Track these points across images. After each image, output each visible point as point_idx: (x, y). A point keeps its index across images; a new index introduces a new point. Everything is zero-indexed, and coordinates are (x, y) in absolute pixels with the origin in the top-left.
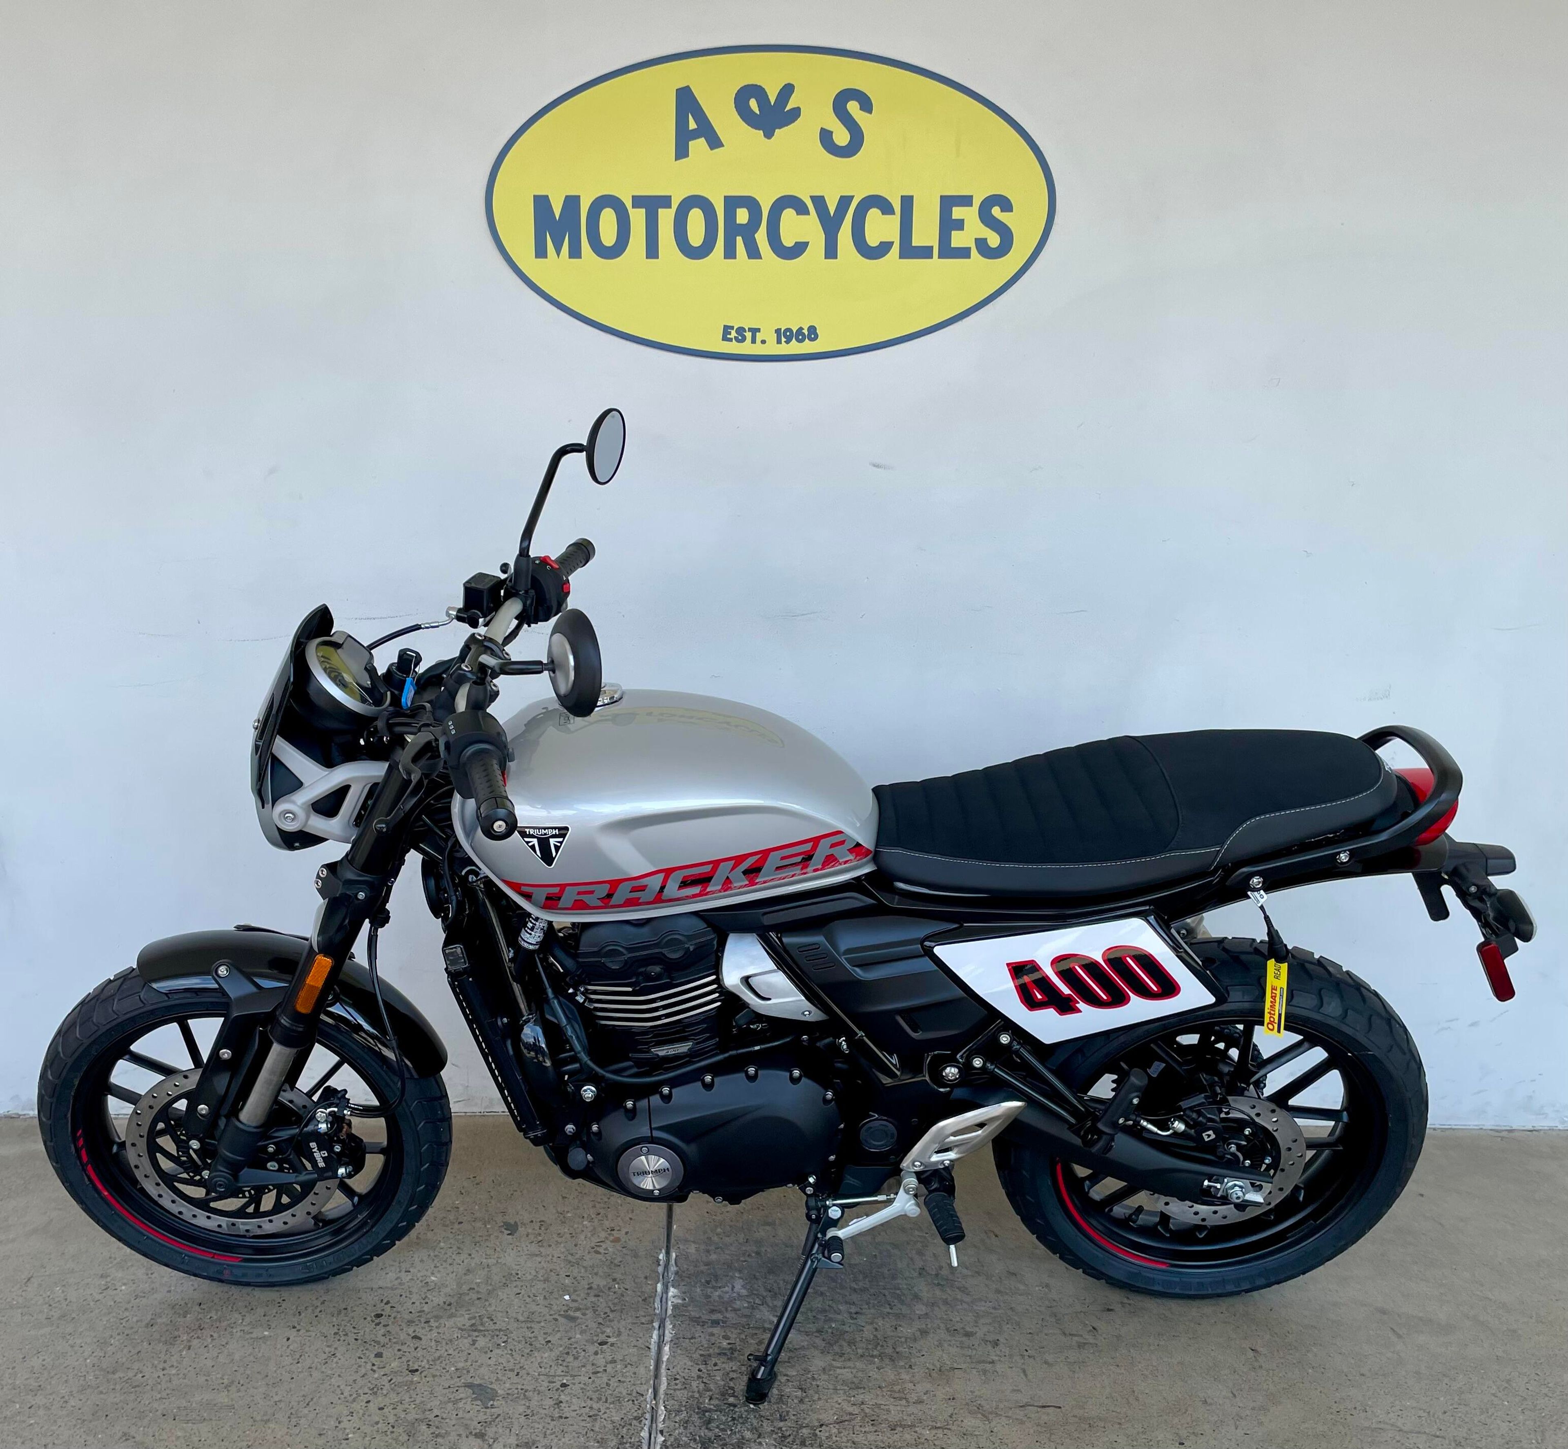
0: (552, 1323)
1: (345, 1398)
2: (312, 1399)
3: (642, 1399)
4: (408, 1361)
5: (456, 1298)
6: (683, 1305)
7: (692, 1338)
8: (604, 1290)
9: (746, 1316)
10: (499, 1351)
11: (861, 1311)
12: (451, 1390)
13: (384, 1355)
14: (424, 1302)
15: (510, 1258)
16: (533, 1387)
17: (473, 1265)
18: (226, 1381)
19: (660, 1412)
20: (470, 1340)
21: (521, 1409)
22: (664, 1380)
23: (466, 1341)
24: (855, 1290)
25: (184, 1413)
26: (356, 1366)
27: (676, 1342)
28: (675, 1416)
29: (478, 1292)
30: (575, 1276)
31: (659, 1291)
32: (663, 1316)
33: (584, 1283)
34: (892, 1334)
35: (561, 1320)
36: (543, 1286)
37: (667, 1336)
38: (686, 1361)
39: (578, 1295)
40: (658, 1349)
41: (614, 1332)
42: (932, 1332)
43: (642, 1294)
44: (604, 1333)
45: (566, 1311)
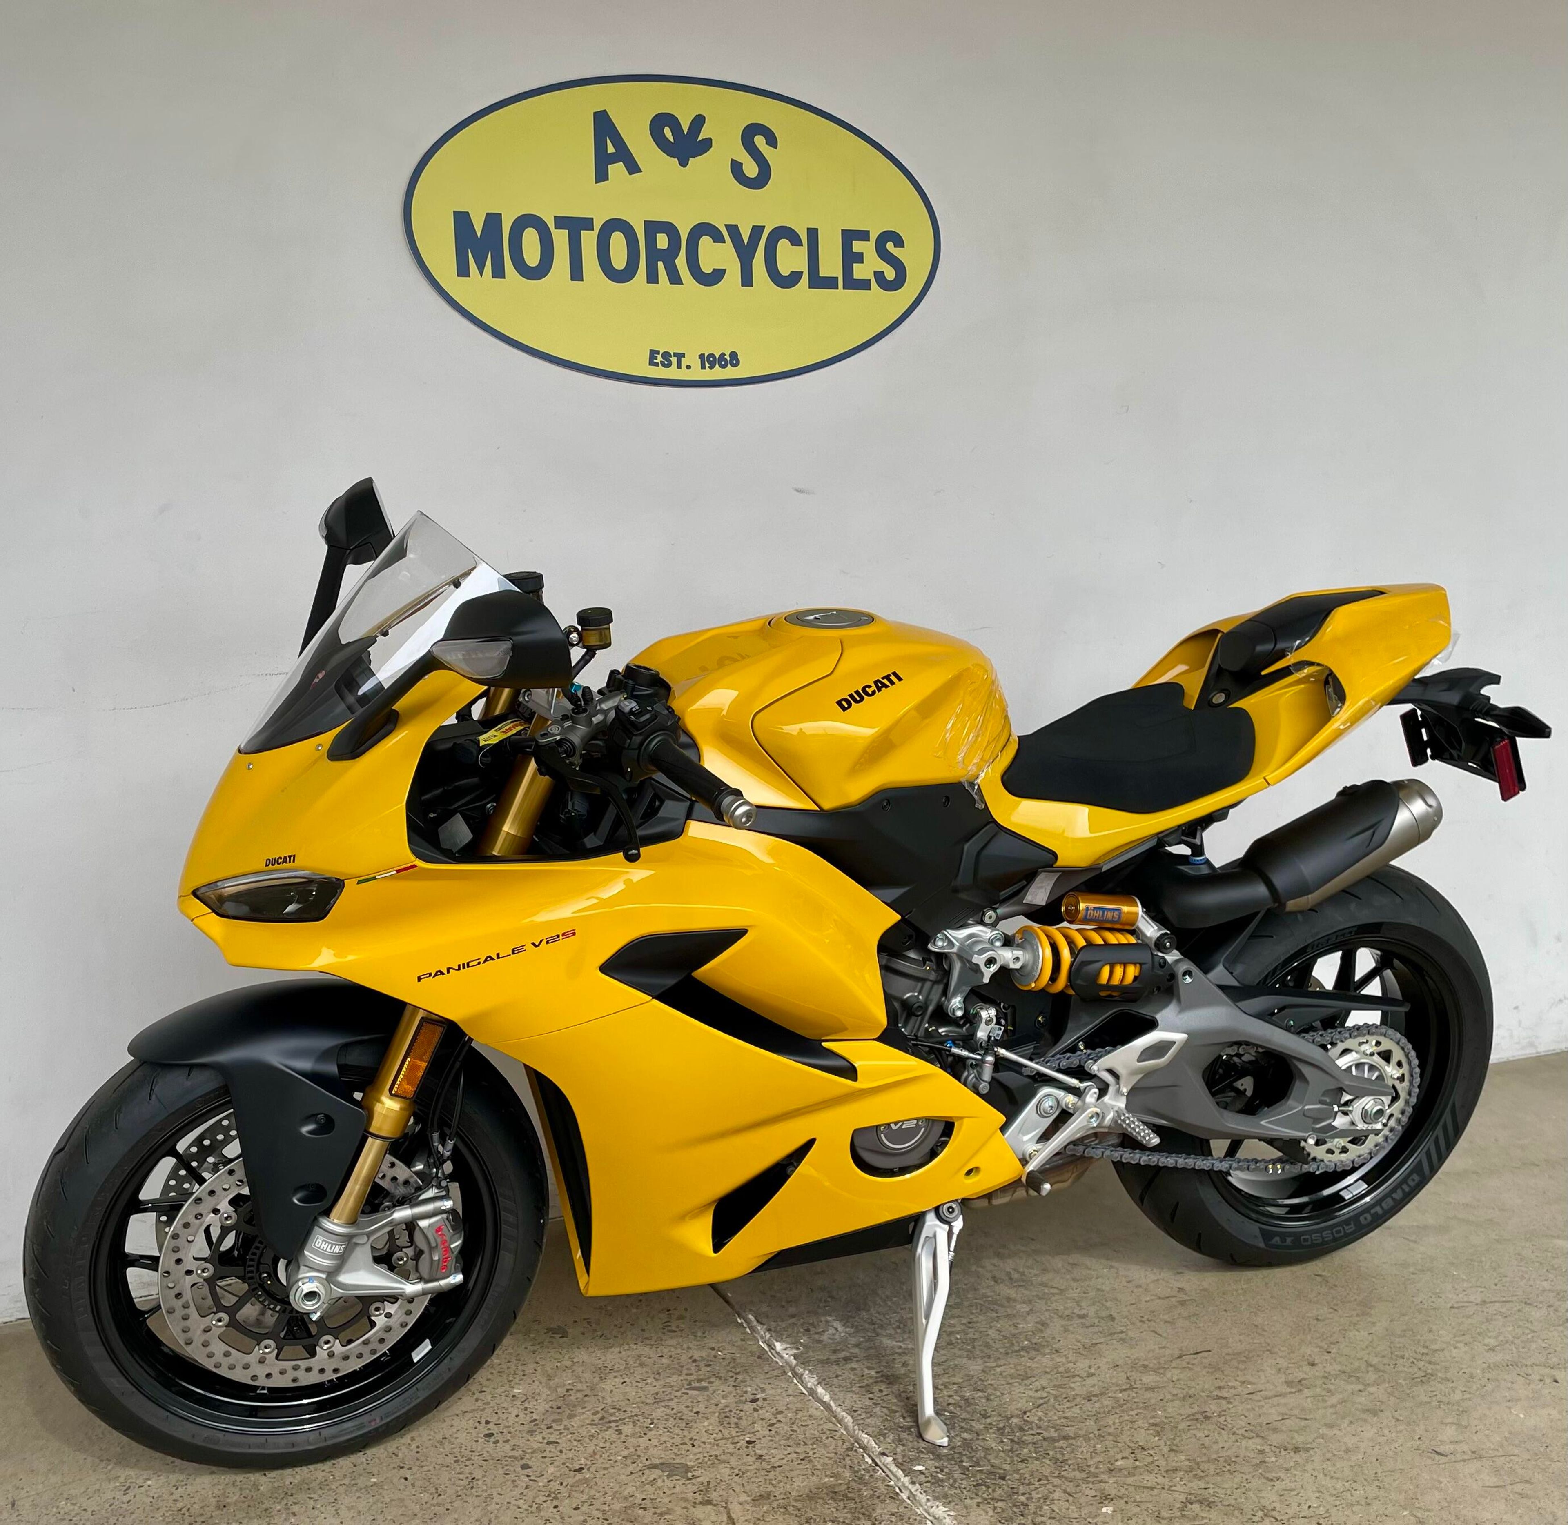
0: (684, 1397)
1: (527, 1509)
4: (563, 1463)
5: (560, 1401)
6: (802, 1353)
7: (837, 1376)
9: (871, 1348)
10: (653, 1432)
12: (636, 1475)
13: (531, 1465)
14: (527, 1411)
15: (584, 1356)
16: (720, 1451)
17: (549, 1370)
20: (612, 1430)
22: (843, 1413)
23: (608, 1432)
27: (823, 1383)
28: (885, 1439)
29: (578, 1391)
30: (670, 1354)
31: (766, 1348)
32: (790, 1367)
33: (684, 1359)
34: (1017, 1331)
35: (691, 1392)
36: (645, 1369)
37: (811, 1380)
38: (850, 1395)
39: (688, 1369)
40: (812, 1392)
41: (756, 1390)
42: (1048, 1322)
43: (752, 1354)
44: (746, 1392)
45: (690, 1384)
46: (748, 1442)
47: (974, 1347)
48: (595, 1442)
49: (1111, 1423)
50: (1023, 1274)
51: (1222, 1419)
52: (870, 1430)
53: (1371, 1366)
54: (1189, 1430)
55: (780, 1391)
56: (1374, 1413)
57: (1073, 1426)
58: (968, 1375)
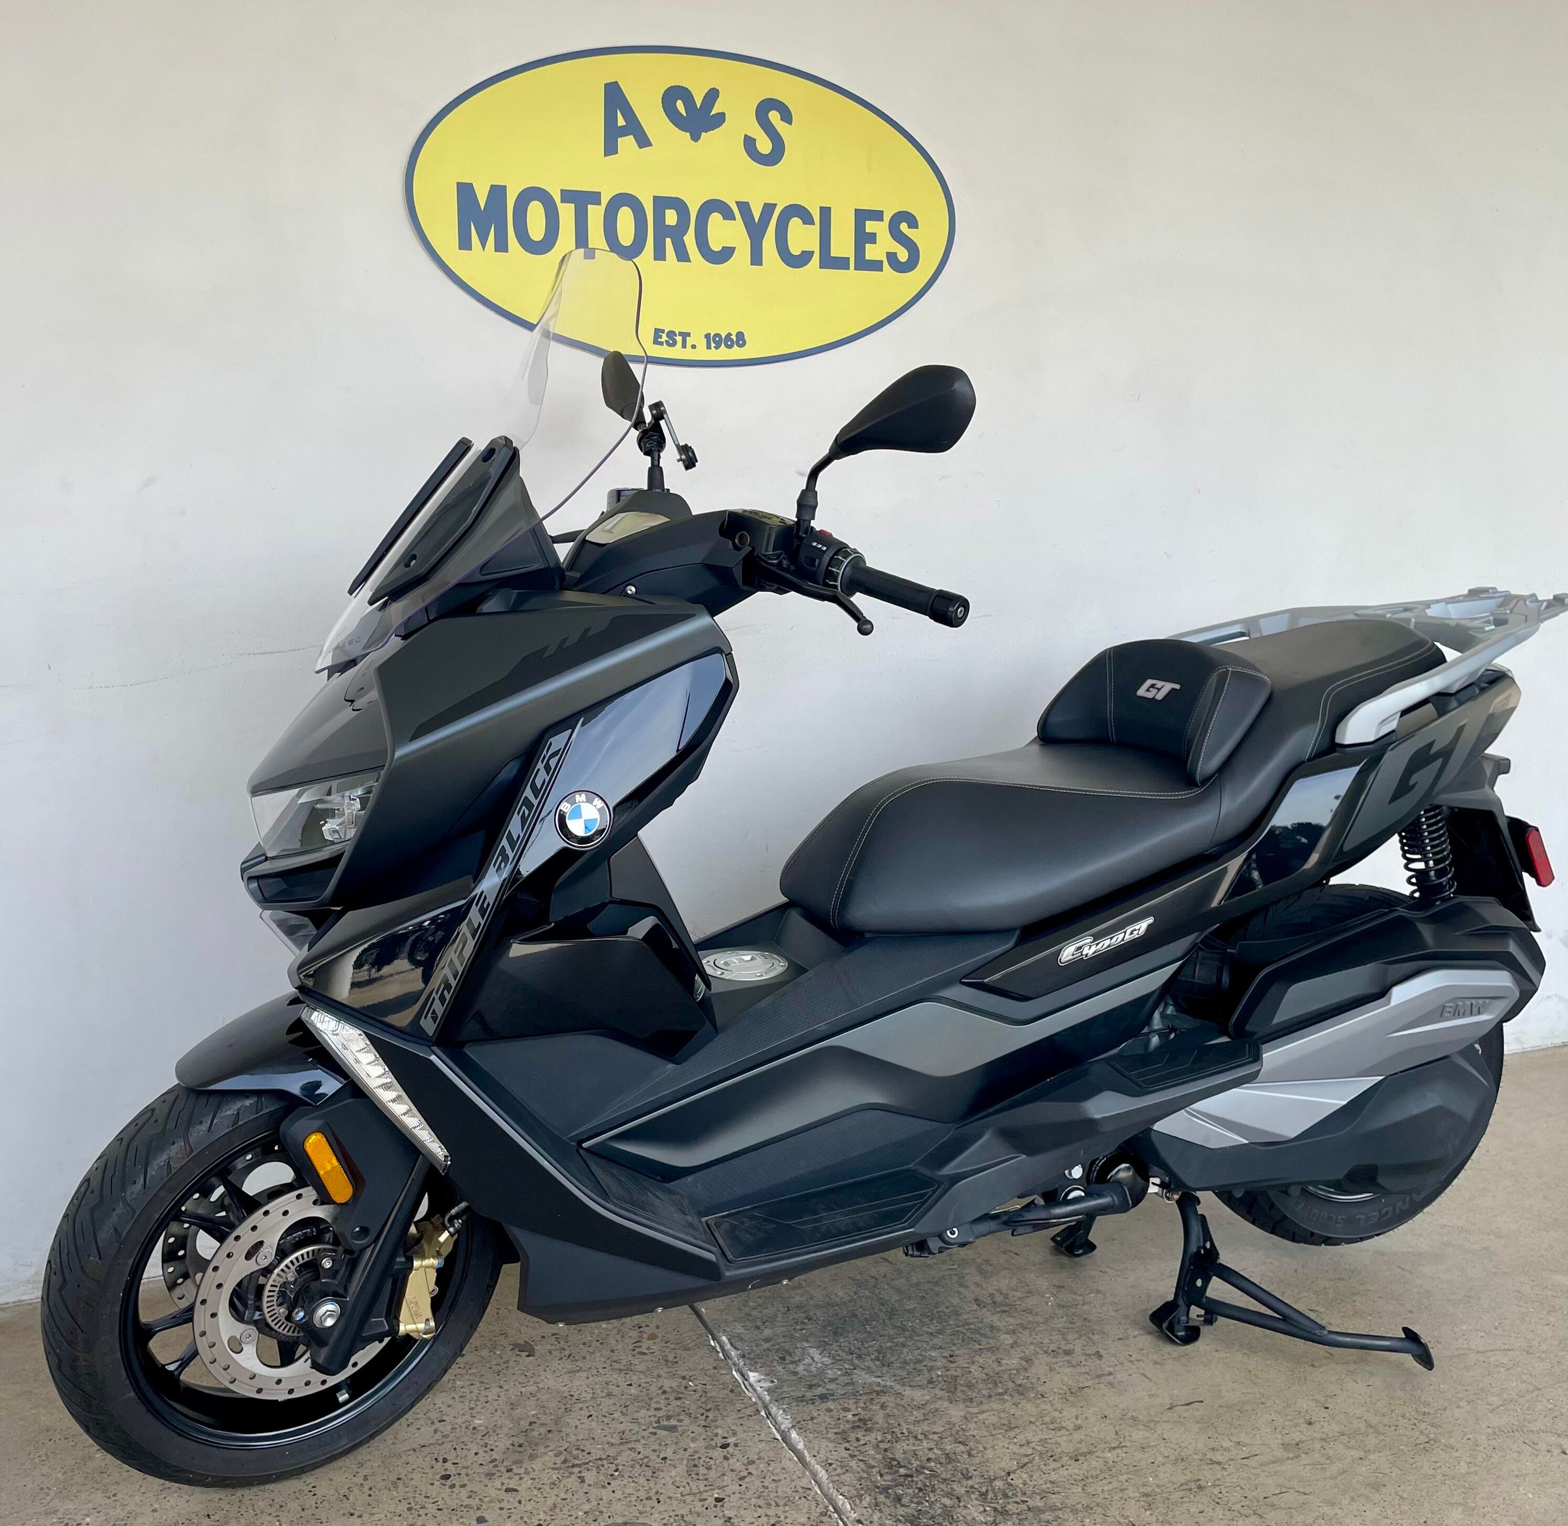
0: (652, 1439)
3: (813, 1493)
5: (522, 1437)
6: (775, 1388)
7: (812, 1419)
8: (680, 1391)
9: (847, 1384)
10: (617, 1482)
11: (954, 1354)
14: (487, 1449)
15: (551, 1382)
17: (512, 1397)
20: (574, 1477)
22: (817, 1467)
23: (570, 1480)
24: (932, 1335)
27: (798, 1427)
28: (861, 1501)
29: (542, 1425)
30: (638, 1383)
31: (741, 1382)
32: (763, 1403)
33: (653, 1388)
34: (1000, 1368)
35: (658, 1432)
36: (611, 1402)
37: (786, 1423)
38: (825, 1443)
39: (657, 1402)
40: (786, 1439)
41: (728, 1432)
42: (1033, 1358)
43: (724, 1386)
44: (716, 1435)
45: (658, 1422)
46: (718, 1500)
47: (956, 1389)
48: (555, 1491)
49: (1100, 1490)
50: (1006, 1297)
51: (1216, 1491)
52: (844, 1489)
53: (1371, 1426)
54: (1181, 1503)
55: (752, 1434)
56: (1377, 1487)
57: (1059, 1493)
58: (949, 1423)
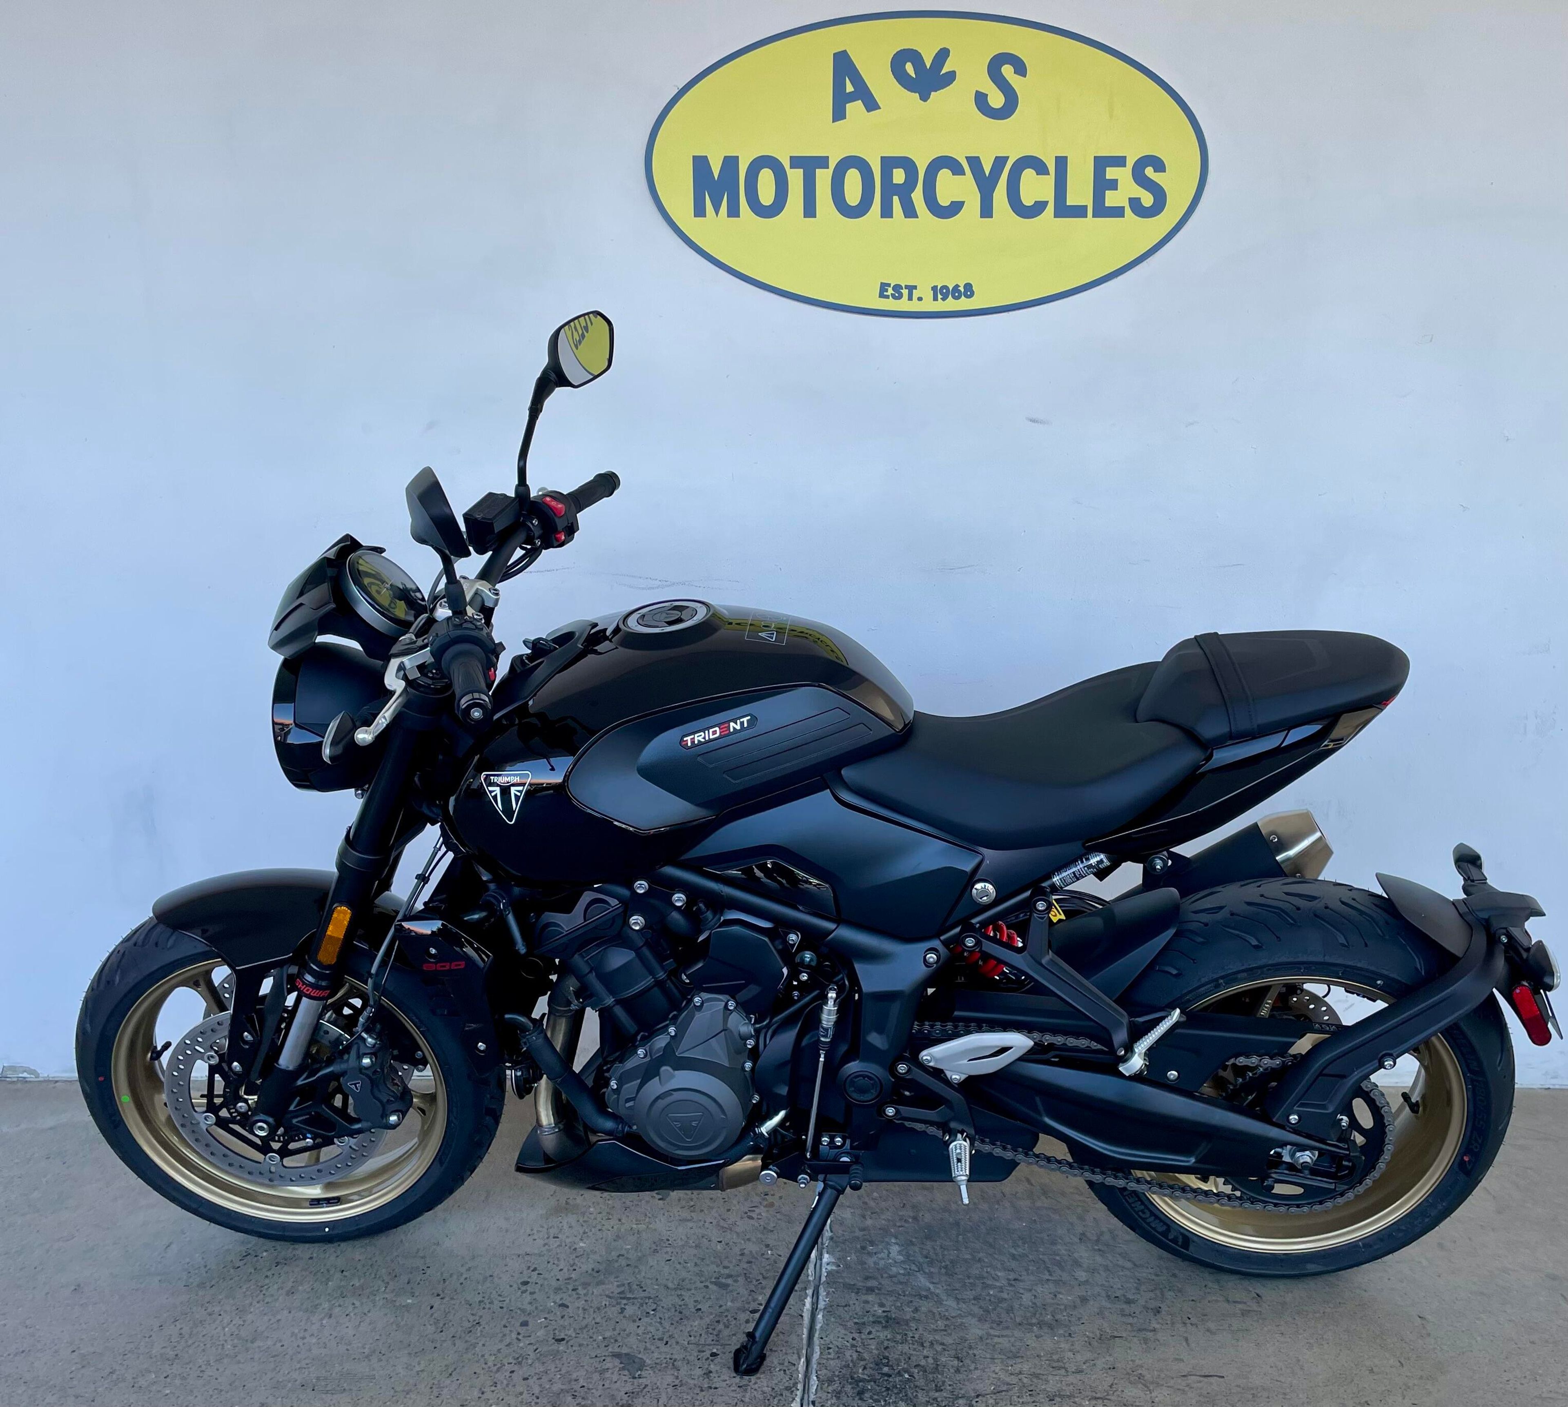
0: (702, 1291)
1: (489, 1367)
2: (455, 1369)
3: (794, 1368)
4: (556, 1329)
5: (604, 1265)
6: (837, 1272)
8: (756, 1256)
9: (901, 1283)
10: (647, 1320)
11: (1020, 1278)
12: (598, 1360)
13: (530, 1324)
14: (572, 1269)
15: (661, 1225)
16: (682, 1356)
17: (622, 1230)
18: (367, 1351)
19: (812, 1382)
20: (618, 1308)
21: (669, 1379)
22: (817, 1349)
23: (613, 1308)
24: (1013, 1257)
25: (323, 1383)
26: (501, 1335)
27: (829, 1310)
28: (828, 1386)
29: (627, 1259)
33: (736, 1249)
35: (711, 1286)
36: (695, 1252)
39: (730, 1261)
45: (718, 1278)
46: (714, 1355)
48: (596, 1314)
52: (824, 1372)
